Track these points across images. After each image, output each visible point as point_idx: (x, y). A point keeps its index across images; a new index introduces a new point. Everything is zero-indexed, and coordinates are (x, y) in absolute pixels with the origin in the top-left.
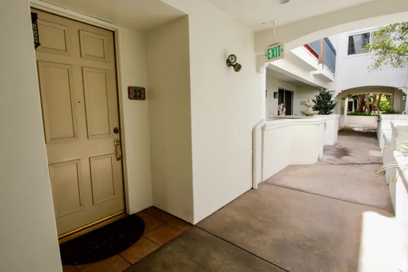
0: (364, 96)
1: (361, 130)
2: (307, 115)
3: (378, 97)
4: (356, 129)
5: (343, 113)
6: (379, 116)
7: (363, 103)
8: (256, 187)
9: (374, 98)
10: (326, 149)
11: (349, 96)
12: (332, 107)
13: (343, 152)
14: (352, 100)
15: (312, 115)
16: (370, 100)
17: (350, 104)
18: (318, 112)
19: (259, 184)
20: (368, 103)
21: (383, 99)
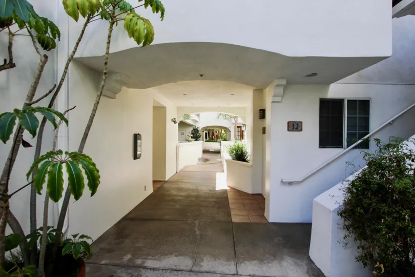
0: (213, 130)
1: (213, 150)
2: (189, 141)
3: (220, 131)
4: (211, 150)
5: (203, 140)
6: (220, 142)
7: (213, 134)
8: (178, 172)
9: (219, 132)
10: (199, 159)
11: (206, 130)
12: (199, 137)
13: (207, 160)
14: (207, 132)
15: (191, 141)
16: (216, 132)
17: (206, 133)
18: (194, 139)
19: (180, 171)
20: (215, 134)
21: (223, 132)
